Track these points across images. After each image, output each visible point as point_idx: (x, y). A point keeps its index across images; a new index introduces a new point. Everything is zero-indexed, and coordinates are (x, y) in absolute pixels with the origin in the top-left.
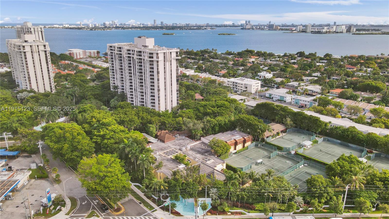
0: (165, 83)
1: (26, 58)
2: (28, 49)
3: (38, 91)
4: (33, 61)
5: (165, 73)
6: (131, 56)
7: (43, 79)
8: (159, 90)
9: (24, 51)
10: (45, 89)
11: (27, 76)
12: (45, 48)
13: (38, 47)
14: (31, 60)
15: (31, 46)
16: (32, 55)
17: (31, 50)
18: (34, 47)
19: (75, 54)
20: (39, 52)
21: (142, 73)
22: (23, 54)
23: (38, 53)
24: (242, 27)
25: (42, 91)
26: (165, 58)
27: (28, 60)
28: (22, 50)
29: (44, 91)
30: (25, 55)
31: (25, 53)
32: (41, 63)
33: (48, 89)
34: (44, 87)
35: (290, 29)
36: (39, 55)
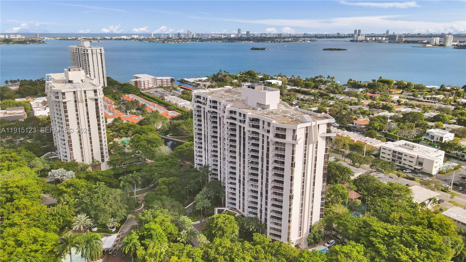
0: (303, 182)
1: (66, 112)
2: (69, 98)
3: (83, 161)
4: (77, 115)
5: (305, 164)
6: (238, 123)
7: (91, 143)
8: (291, 198)
9: (64, 101)
10: (93, 158)
11: (66, 138)
12: (96, 95)
13: (85, 92)
14: (75, 113)
15: (74, 92)
16: (76, 107)
17: (75, 98)
18: (79, 93)
19: (143, 82)
20: (86, 100)
21: (257, 157)
22: (62, 105)
23: (84, 103)
24: (352, 39)
25: (88, 161)
26: (306, 137)
27: (69, 114)
28: (61, 99)
29: (91, 161)
30: (65, 107)
31: (65, 103)
32: (88, 118)
33: (98, 158)
34: (92, 154)
35: (420, 42)
36: (87, 105)
